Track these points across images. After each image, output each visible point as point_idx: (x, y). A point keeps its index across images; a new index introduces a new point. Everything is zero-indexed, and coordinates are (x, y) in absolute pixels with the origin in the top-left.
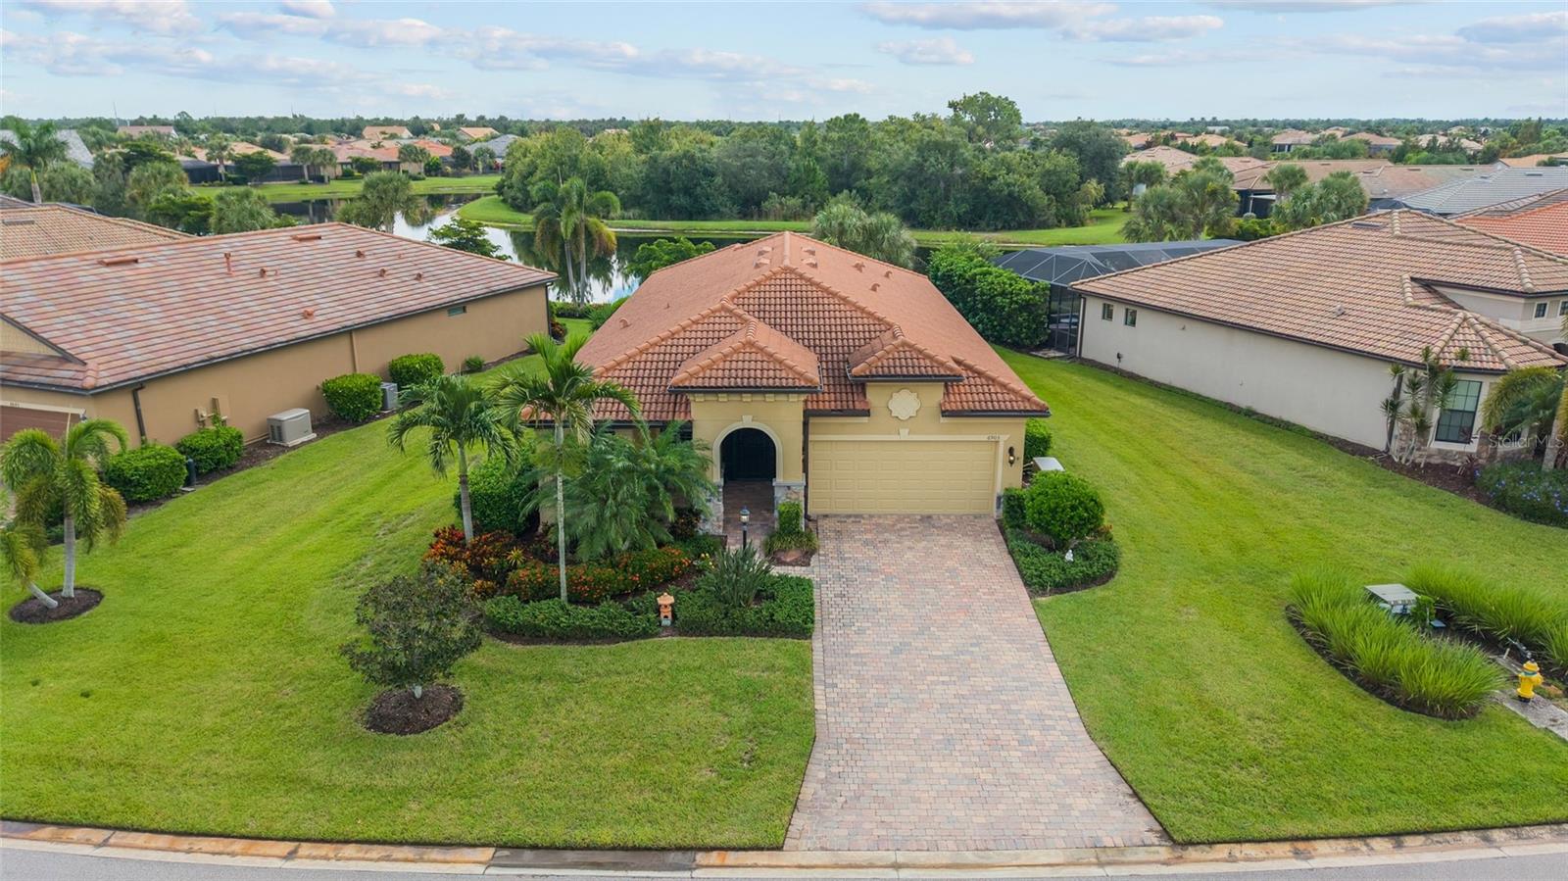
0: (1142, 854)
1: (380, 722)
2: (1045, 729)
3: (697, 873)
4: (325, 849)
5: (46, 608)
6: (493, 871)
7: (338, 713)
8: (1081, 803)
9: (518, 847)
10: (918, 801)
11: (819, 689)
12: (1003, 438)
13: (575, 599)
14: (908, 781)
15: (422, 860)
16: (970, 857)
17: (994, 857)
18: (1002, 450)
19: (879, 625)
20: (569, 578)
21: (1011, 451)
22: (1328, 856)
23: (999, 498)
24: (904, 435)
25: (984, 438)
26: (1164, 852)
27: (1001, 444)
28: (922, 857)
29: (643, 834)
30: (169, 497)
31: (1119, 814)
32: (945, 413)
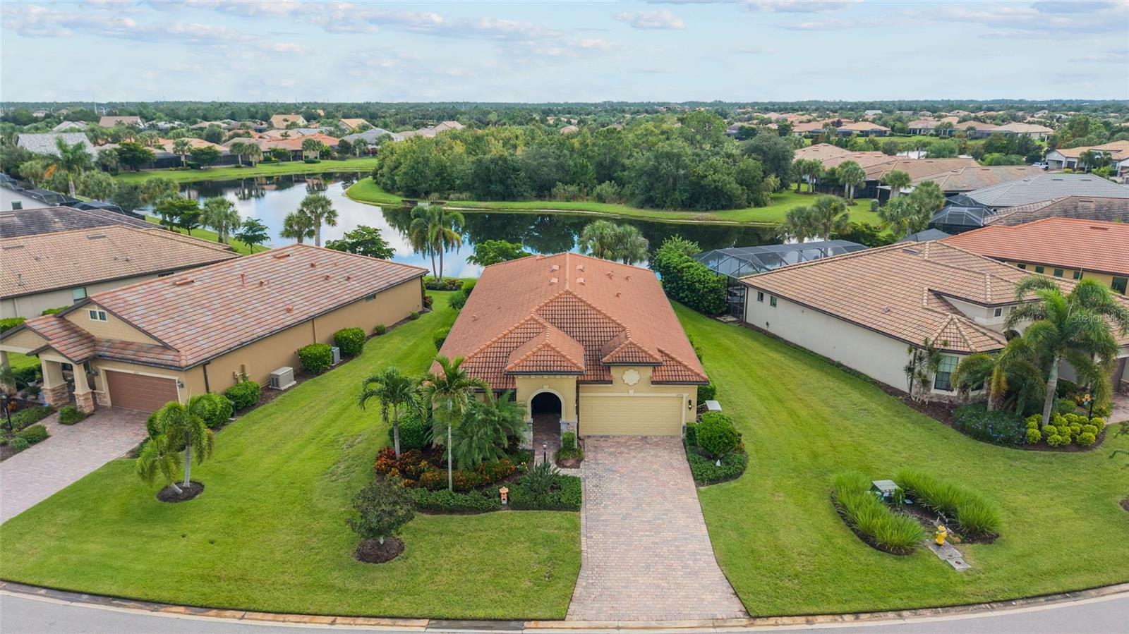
0: (734, 622)
1: (364, 556)
2: (696, 560)
3: (524, 632)
4: (348, 620)
5: (176, 494)
6: (429, 630)
7: (342, 552)
8: (709, 597)
9: (440, 619)
10: (630, 596)
11: (583, 539)
12: (686, 395)
13: (456, 489)
14: (626, 587)
15: (395, 625)
16: (654, 624)
17: (665, 624)
18: (685, 402)
19: (616, 503)
20: (453, 478)
21: (690, 402)
22: (823, 623)
23: (684, 427)
24: (631, 393)
25: (675, 395)
26: (745, 622)
27: (684, 398)
28: (631, 624)
29: (499, 613)
30: (224, 424)
31: (726, 603)
32: (653, 383)
